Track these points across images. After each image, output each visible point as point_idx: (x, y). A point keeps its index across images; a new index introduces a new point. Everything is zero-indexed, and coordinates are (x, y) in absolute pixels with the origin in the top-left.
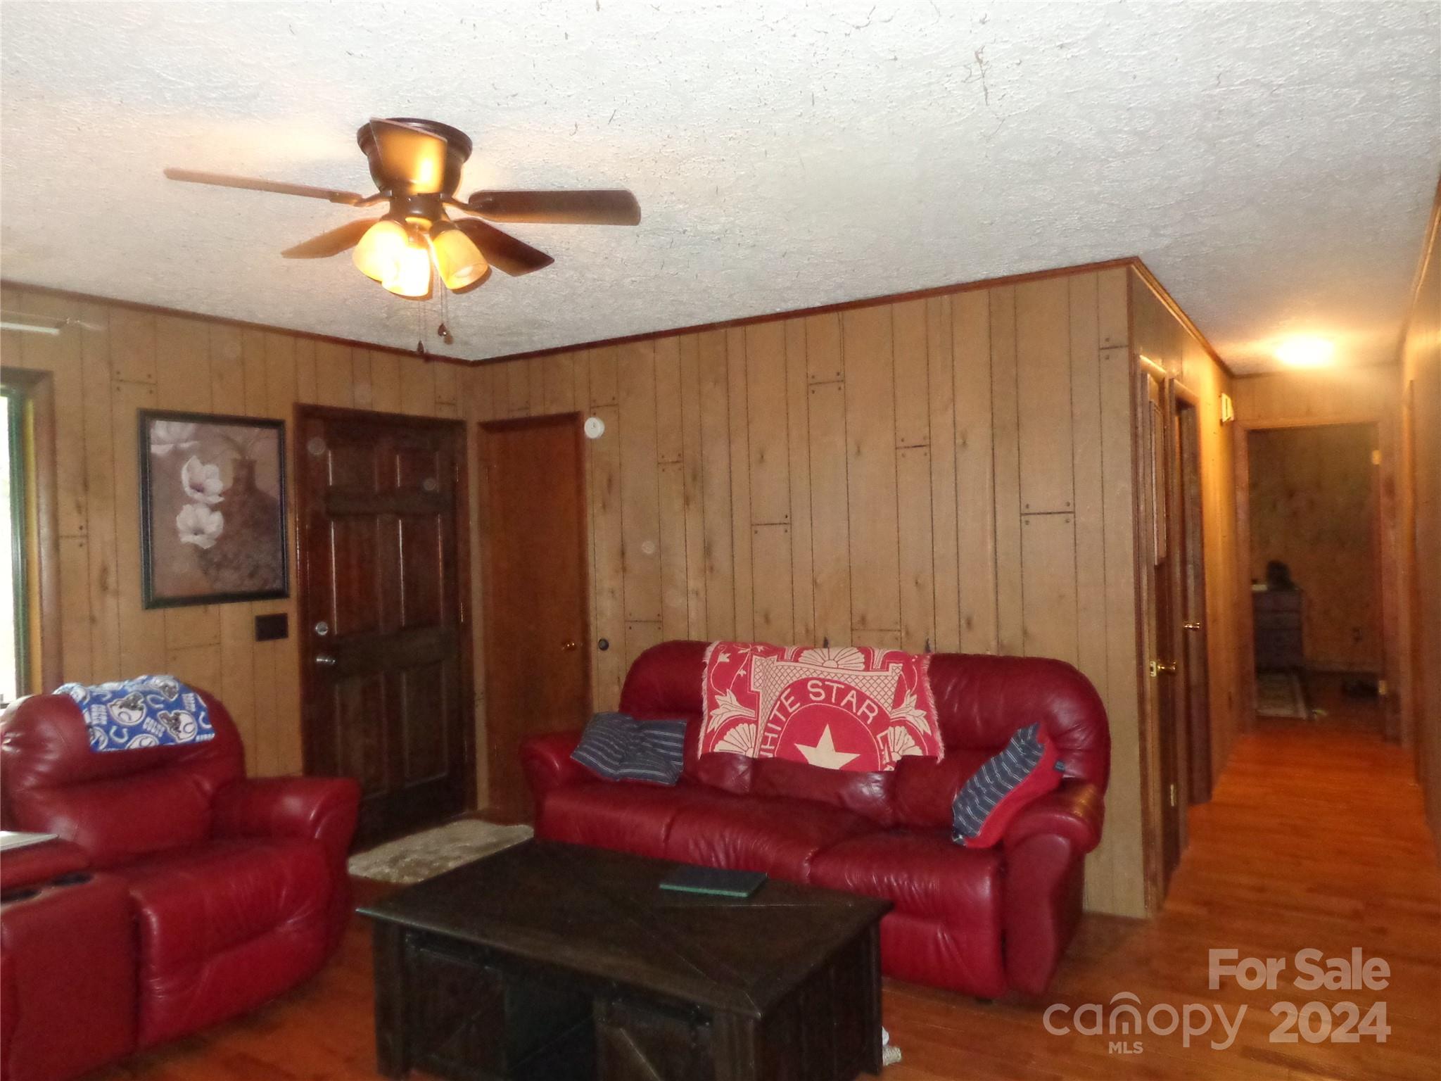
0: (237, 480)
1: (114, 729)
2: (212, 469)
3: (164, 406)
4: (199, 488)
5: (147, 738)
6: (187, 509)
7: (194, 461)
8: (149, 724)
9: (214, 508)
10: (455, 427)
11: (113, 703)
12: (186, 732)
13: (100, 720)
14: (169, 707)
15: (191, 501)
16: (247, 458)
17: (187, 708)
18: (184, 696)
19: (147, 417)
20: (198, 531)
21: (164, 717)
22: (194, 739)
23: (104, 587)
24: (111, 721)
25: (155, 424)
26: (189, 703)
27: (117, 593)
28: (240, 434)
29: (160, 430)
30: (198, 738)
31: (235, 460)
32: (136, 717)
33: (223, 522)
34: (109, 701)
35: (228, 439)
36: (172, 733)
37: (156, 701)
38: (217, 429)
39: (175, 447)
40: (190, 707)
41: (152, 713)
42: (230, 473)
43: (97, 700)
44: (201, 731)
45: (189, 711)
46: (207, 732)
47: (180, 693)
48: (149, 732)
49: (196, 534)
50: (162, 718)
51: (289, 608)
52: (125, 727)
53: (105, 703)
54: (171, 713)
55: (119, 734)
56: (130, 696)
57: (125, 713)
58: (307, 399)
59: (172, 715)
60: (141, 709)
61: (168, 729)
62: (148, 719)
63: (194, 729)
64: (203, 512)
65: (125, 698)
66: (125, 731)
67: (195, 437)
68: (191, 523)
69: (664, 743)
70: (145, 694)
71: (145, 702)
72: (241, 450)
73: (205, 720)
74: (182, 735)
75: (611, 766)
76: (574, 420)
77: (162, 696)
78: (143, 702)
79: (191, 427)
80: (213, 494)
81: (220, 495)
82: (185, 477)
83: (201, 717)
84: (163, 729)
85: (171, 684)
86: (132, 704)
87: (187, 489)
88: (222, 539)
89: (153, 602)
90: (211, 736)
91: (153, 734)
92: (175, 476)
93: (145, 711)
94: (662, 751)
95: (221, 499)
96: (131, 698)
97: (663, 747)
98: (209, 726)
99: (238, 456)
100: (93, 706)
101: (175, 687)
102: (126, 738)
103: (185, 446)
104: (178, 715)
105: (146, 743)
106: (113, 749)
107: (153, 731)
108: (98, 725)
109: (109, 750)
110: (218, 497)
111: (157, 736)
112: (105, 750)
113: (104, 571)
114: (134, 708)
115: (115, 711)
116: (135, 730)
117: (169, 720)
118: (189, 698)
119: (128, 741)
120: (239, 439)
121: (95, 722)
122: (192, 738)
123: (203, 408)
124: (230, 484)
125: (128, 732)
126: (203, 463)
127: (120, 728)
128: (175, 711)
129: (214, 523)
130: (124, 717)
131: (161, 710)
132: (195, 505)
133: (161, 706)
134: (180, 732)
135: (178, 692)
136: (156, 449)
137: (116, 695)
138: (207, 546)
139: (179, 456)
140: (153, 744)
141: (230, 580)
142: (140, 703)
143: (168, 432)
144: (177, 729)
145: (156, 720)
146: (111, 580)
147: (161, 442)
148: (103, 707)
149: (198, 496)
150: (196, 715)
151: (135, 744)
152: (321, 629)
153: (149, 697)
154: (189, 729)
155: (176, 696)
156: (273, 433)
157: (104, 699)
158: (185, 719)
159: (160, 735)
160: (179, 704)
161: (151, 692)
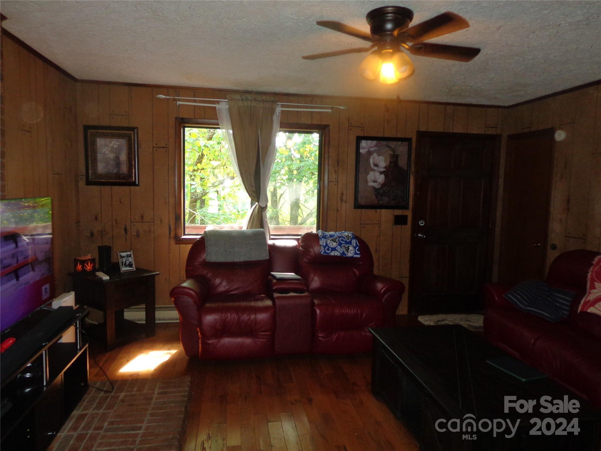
0: (391, 162)
1: (327, 247)
2: (381, 158)
3: (366, 135)
4: (376, 165)
5: (337, 252)
6: (371, 173)
7: (375, 155)
8: (338, 248)
9: (381, 173)
10: (496, 138)
11: (328, 239)
12: (351, 253)
13: (323, 244)
14: (347, 243)
15: (373, 170)
16: (395, 153)
17: (352, 245)
18: (353, 240)
19: (359, 139)
20: (375, 181)
21: (344, 246)
22: (353, 256)
23: (342, 200)
24: (327, 245)
25: (362, 142)
26: (354, 243)
27: (346, 202)
28: (393, 144)
29: (364, 143)
30: (354, 256)
31: (390, 154)
32: (335, 244)
33: (384, 179)
34: (328, 238)
35: (388, 146)
36: (346, 253)
37: (342, 240)
38: (385, 143)
39: (369, 150)
40: (354, 244)
41: (340, 244)
42: (388, 159)
43: (324, 237)
44: (356, 254)
45: (353, 246)
46: (358, 254)
47: (352, 239)
48: (338, 251)
49: (374, 183)
50: (343, 247)
51: (409, 213)
52: (330, 247)
53: (326, 238)
54: (346, 245)
55: (328, 250)
56: (335, 237)
57: (332, 243)
58: (423, 129)
59: (347, 246)
60: (337, 242)
61: (345, 251)
62: (338, 246)
63: (353, 253)
64: (377, 174)
65: (333, 238)
66: (330, 249)
67: (376, 146)
68: (373, 178)
69: (560, 301)
70: (339, 237)
71: (339, 240)
72: (393, 150)
73: (358, 250)
74: (349, 254)
75: (524, 305)
76: (552, 131)
77: (345, 239)
78: (338, 240)
79: (375, 142)
80: (382, 168)
81: (384, 168)
82: (371, 161)
83: (357, 249)
84: (343, 250)
85: (350, 235)
86: (334, 240)
87: (372, 166)
88: (383, 185)
89: (357, 206)
90: (359, 256)
91: (339, 252)
92: (368, 161)
93: (338, 243)
94: (558, 304)
95: (384, 170)
96: (335, 238)
97: (558, 302)
98: (359, 252)
99: (392, 153)
100: (322, 239)
101: (351, 237)
102: (330, 251)
103: (372, 149)
104: (349, 246)
105: (336, 254)
106: (326, 254)
107: (339, 250)
108: (322, 245)
109: (324, 254)
110: (383, 169)
111: (340, 253)
112: (323, 254)
113: (342, 194)
114: (334, 242)
115: (329, 241)
116: (334, 249)
117: (345, 247)
118: (354, 242)
119: (330, 252)
120: (393, 146)
121: (322, 244)
122: (352, 255)
123: (380, 135)
124: (388, 163)
125: (331, 250)
126: (379, 156)
127: (329, 247)
128: (348, 245)
129: (381, 178)
130: (331, 244)
131: (343, 244)
132: (374, 172)
133: (344, 242)
134: (348, 253)
135: (351, 239)
136: (362, 151)
137: (331, 236)
138: (377, 187)
139: (370, 153)
140: (338, 255)
141: (385, 200)
142: (337, 240)
143: (367, 144)
144: (348, 251)
145: (341, 247)
146: (344, 198)
147: (364, 148)
148: (325, 240)
149: (376, 168)
150: (355, 248)
151: (332, 254)
152: (422, 223)
153: (340, 239)
154: (351, 252)
155: (350, 240)
156: (406, 143)
157: (326, 237)
158: (351, 248)
159: (341, 252)
160: (350, 243)
161: (342, 237)
